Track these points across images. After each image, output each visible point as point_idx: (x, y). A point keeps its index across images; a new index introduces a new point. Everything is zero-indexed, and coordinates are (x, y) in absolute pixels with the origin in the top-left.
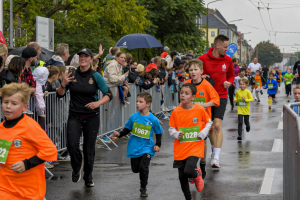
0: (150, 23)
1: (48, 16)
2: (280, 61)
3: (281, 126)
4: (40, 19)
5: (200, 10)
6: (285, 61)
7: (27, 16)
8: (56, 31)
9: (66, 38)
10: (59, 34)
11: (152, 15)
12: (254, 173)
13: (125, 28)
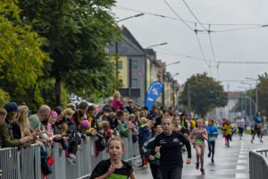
2: (224, 105)
6: (231, 104)
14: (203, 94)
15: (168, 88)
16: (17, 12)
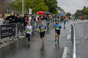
0: (48, 9)
1: (31, 8)
2: (71, 16)
3: (71, 27)
4: (30, 9)
5: (57, 7)
6: (72, 16)
7: (27, 8)
8: (32, 11)
9: (34, 12)
10: (33, 11)
11: (49, 8)
12: (66, 35)
13: (44, 10)
14: (69, 15)
15: (65, 14)
16: (45, 4)
